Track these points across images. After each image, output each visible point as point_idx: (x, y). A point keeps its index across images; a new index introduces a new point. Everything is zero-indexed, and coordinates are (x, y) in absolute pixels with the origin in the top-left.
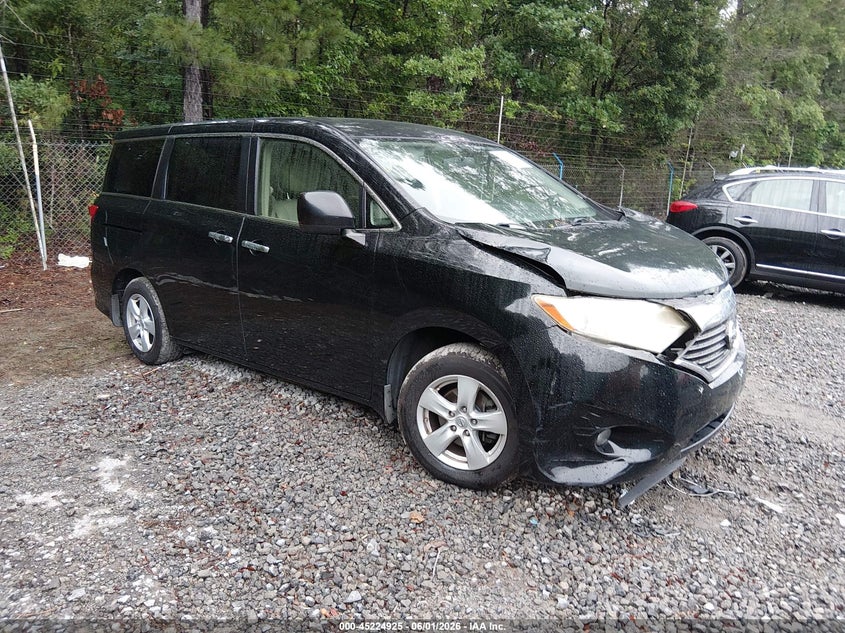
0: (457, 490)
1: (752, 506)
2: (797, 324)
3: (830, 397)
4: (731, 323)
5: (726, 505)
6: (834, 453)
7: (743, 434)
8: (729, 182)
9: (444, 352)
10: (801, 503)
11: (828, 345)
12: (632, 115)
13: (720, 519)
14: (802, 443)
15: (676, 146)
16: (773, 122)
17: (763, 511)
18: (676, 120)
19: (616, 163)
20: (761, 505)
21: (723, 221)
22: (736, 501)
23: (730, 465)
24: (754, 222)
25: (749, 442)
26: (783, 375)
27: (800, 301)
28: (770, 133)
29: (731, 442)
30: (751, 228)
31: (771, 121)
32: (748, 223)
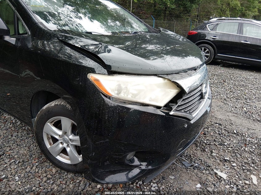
0: (66, 174)
1: (212, 175)
2: (232, 76)
3: (245, 109)
4: (204, 85)
5: (200, 174)
6: (249, 139)
7: (210, 129)
8: (209, 23)
9: (52, 104)
10: (235, 169)
11: (243, 85)
12: (178, 2)
13: (196, 183)
14: (235, 133)
15: (193, 14)
16: (224, 7)
17: (217, 177)
18: (193, 4)
19: (173, 20)
20: (216, 174)
21: (206, 38)
22: (204, 172)
23: (203, 147)
24: (217, 38)
25: (212, 134)
26: (226, 99)
27: (232, 67)
28: (223, 11)
29: (204, 134)
30: (216, 41)
31: (224, 6)
32: (215, 39)
